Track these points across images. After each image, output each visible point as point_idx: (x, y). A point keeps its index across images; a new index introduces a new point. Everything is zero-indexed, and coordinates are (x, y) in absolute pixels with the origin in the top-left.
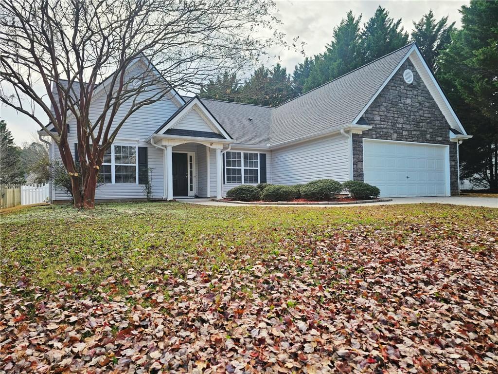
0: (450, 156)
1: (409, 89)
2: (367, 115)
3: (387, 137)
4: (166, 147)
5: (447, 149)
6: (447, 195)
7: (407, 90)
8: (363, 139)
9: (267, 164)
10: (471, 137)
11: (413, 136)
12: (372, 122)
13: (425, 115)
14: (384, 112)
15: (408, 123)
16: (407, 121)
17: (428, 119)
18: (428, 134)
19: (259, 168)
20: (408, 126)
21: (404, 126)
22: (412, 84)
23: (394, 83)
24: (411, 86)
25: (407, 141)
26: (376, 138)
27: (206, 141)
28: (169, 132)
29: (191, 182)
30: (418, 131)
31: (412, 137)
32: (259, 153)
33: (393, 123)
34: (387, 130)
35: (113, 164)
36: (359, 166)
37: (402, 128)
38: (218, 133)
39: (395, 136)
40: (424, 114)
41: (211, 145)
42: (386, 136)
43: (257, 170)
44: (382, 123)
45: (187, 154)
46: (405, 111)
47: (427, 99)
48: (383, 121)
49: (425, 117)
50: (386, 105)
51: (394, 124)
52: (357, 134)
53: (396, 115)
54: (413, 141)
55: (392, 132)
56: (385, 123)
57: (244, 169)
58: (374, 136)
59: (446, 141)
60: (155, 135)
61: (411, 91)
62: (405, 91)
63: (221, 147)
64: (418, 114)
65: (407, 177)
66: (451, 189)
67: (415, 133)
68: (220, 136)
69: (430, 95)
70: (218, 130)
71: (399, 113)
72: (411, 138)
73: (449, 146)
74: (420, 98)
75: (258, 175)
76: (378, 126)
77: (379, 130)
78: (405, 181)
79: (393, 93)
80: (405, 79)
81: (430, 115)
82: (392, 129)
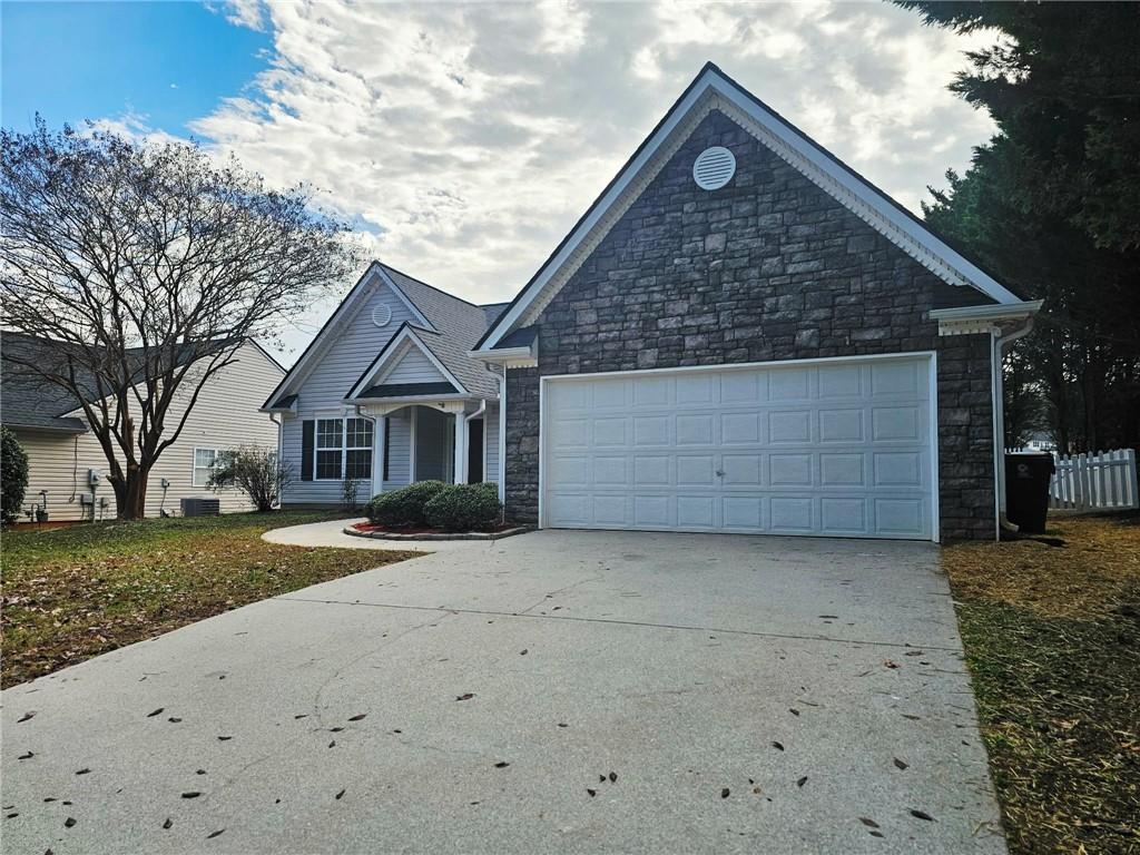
0: (941, 393)
1: (716, 205)
2: (551, 317)
3: (619, 363)
7: (706, 211)
8: (542, 378)
10: (1037, 305)
11: (728, 346)
12: (570, 330)
13: (790, 270)
14: (611, 297)
15: (706, 308)
16: (704, 303)
17: (810, 277)
18: (807, 328)
20: (708, 320)
21: (687, 323)
22: (730, 186)
23: (654, 206)
24: (723, 193)
25: (698, 365)
26: (580, 372)
27: (434, 401)
30: (754, 325)
31: (726, 351)
33: (645, 321)
34: (621, 344)
35: (344, 449)
37: (683, 331)
39: (651, 355)
41: (443, 405)
42: (618, 360)
44: (603, 328)
46: (697, 276)
48: (608, 322)
49: (792, 275)
50: (617, 277)
51: (649, 323)
52: (523, 368)
53: (657, 297)
55: (640, 346)
56: (613, 325)
59: (925, 338)
61: (730, 207)
62: (700, 217)
63: (462, 409)
64: (754, 272)
65: (720, 474)
66: (942, 519)
67: (738, 334)
69: (822, 193)
71: (668, 286)
73: (933, 352)
74: (764, 221)
76: (587, 338)
77: (592, 349)
78: (711, 483)
79: (647, 236)
81: (813, 265)
82: (641, 337)
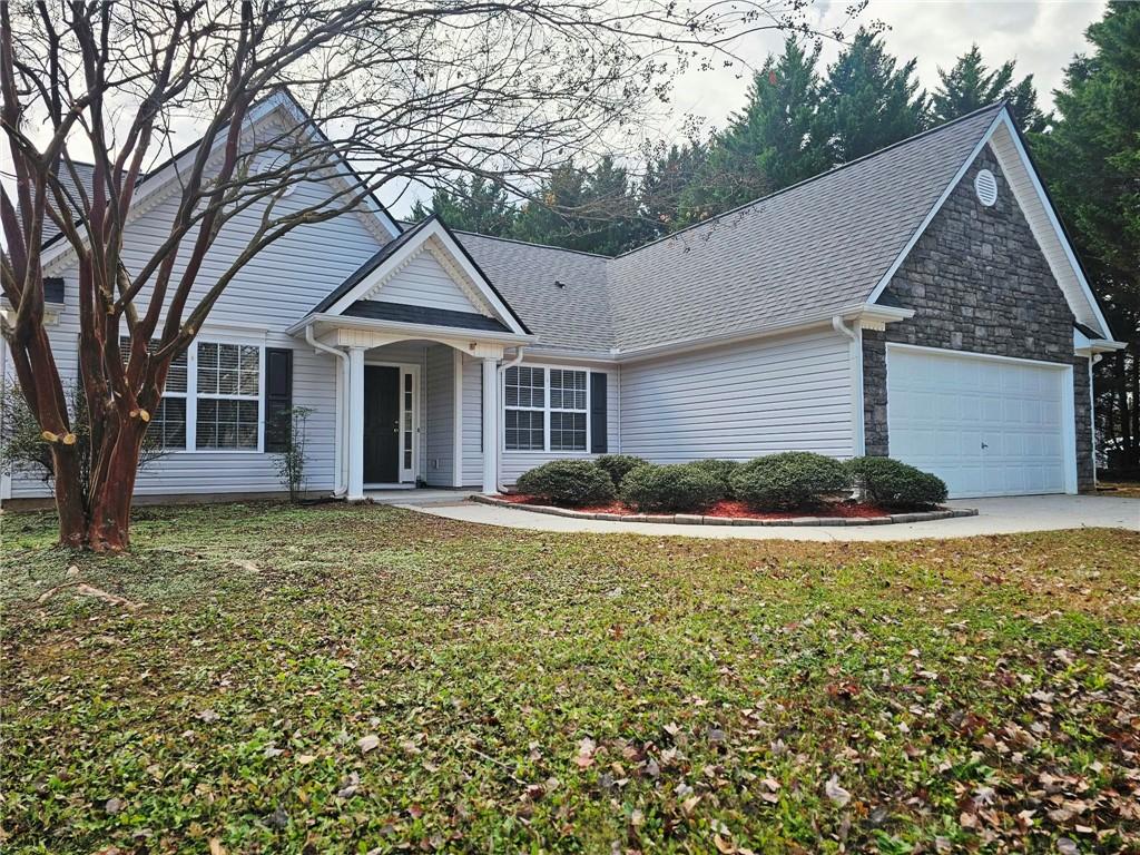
0: (1075, 394)
1: (987, 219)
3: (941, 341)
4: (346, 350)
5: (1067, 376)
6: (1067, 492)
8: (887, 344)
9: (609, 401)
10: (1121, 345)
11: (998, 340)
12: (908, 300)
13: (1022, 289)
14: (934, 276)
15: (986, 305)
16: (984, 301)
17: (1029, 297)
18: (1030, 336)
19: (588, 411)
20: (987, 315)
21: (978, 314)
22: (993, 207)
23: (957, 204)
24: (991, 211)
25: (983, 352)
26: (916, 344)
27: (459, 337)
28: (358, 308)
29: (408, 445)
30: (1008, 327)
31: (996, 344)
32: (588, 371)
33: (955, 305)
34: (941, 322)
35: (192, 396)
36: (878, 417)
37: (974, 320)
38: (490, 316)
39: (958, 339)
40: (1020, 283)
41: (472, 346)
42: (938, 339)
43: (585, 414)
44: (930, 304)
45: (398, 369)
46: (980, 276)
47: (1026, 247)
48: (932, 299)
49: (1023, 293)
50: (938, 258)
51: (956, 307)
52: (874, 331)
53: (960, 285)
54: (998, 353)
55: (952, 328)
56: (936, 304)
57: (552, 413)
58: (912, 337)
59: (1065, 355)
60: (318, 316)
61: (993, 225)
62: (980, 224)
63: (499, 354)
64: (1007, 284)
65: (983, 446)
66: (1078, 477)
67: (1002, 331)
68: (496, 324)
69: (1032, 236)
70: (492, 309)
71: (966, 279)
72: (992, 345)
73: (1072, 366)
74: (1011, 244)
75: (585, 428)
76: (920, 311)
77: (923, 323)
78: (978, 455)
79: (953, 228)
80: (979, 194)
81: (1032, 289)
82: (953, 319)
